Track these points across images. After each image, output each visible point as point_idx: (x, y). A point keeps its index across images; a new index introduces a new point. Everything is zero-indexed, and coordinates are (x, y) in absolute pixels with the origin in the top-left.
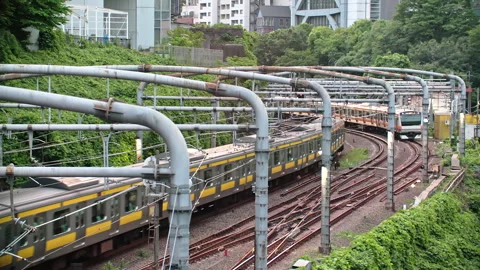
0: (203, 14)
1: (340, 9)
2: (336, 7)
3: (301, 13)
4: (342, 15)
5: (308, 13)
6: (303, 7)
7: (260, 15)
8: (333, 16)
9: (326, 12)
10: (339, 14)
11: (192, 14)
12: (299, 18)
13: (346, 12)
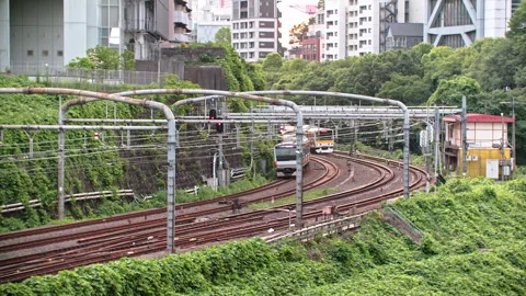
0: (330, 34)
1: (476, 26)
2: (471, 23)
3: (433, 31)
4: (478, 33)
5: (441, 31)
6: (436, 24)
7: (390, 34)
8: (469, 34)
9: (461, 30)
10: (474, 31)
11: (318, 34)
12: (432, 37)
13: (483, 29)
